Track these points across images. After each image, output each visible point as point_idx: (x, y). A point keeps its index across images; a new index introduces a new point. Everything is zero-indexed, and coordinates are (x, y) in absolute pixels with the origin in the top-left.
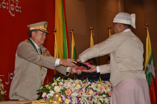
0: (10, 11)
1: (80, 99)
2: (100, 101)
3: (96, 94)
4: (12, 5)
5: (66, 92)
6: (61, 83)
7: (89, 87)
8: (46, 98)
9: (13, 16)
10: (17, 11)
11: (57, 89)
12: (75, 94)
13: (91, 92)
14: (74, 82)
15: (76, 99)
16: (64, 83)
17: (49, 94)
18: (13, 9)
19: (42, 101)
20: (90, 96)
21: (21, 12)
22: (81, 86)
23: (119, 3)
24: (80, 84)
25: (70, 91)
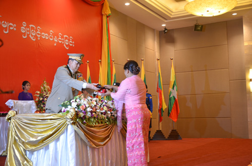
0: (65, 45)
1: (94, 114)
2: (114, 116)
3: (110, 110)
4: (67, 40)
5: (81, 107)
6: (78, 100)
7: (104, 103)
8: (64, 111)
9: (68, 49)
10: (71, 45)
11: (74, 105)
12: (89, 109)
13: (105, 108)
14: (91, 100)
15: (90, 113)
16: (80, 100)
17: (67, 109)
18: (67, 44)
19: (61, 114)
20: (104, 111)
21: (74, 46)
22: (97, 103)
23: (156, 43)
24: (96, 101)
25: (84, 107)
